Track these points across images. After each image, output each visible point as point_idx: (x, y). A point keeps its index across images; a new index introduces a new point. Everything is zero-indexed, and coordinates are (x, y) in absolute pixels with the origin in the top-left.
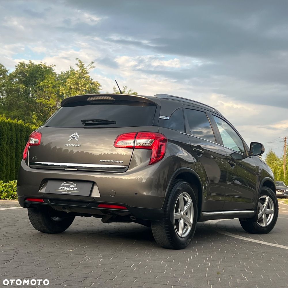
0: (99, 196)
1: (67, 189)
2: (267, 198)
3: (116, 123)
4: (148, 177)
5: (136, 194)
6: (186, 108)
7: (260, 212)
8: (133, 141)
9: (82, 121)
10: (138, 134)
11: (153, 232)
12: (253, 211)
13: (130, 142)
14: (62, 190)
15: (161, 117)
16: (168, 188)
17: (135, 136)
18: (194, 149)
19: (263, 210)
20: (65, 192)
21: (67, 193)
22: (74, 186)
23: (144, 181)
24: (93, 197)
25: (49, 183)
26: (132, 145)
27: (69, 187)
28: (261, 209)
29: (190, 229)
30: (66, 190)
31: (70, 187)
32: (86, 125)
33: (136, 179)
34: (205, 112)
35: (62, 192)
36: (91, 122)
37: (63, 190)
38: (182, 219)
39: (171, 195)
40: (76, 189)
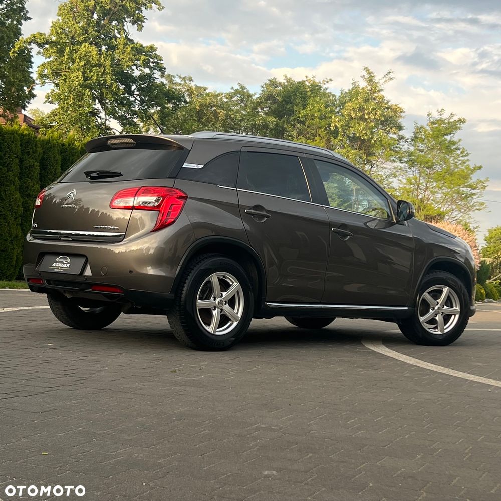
0: (91, 274)
1: (60, 265)
2: (446, 290)
3: (122, 175)
4: (155, 246)
5: (131, 272)
6: (248, 152)
7: (431, 310)
8: (132, 199)
9: (86, 173)
12: (407, 308)
13: (131, 202)
14: (55, 266)
15: (185, 165)
16: (181, 264)
17: (136, 193)
18: (246, 211)
19: (436, 308)
20: (57, 270)
21: (59, 270)
22: (67, 261)
23: (151, 252)
24: (86, 276)
25: (47, 258)
26: (131, 205)
27: (62, 262)
28: (432, 306)
30: (59, 267)
31: (64, 263)
32: (92, 178)
33: (141, 250)
34: (297, 157)
35: (55, 270)
36: (96, 175)
37: (57, 267)
38: (217, 309)
39: (190, 274)
40: (68, 265)
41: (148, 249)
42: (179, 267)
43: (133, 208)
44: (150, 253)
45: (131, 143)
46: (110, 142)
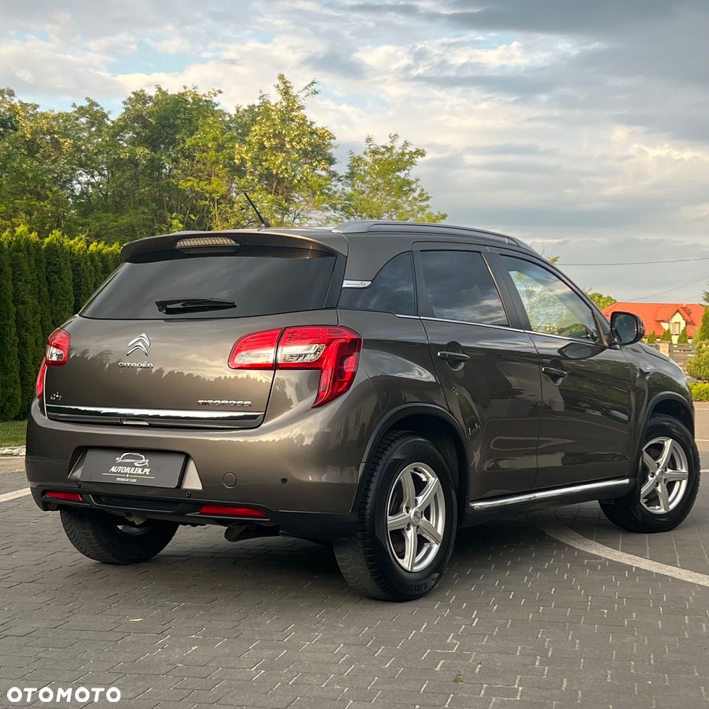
0: (199, 487)
1: (127, 470)
2: (668, 443)
3: (235, 306)
4: (315, 430)
5: (284, 480)
6: (421, 251)
7: (650, 479)
8: (271, 351)
9: (158, 304)
10: (286, 332)
11: (339, 564)
12: (627, 481)
13: (266, 355)
14: (117, 473)
15: (346, 284)
16: (364, 459)
17: (275, 338)
18: (439, 354)
19: (657, 473)
20: (123, 480)
21: (128, 480)
22: (144, 463)
23: (308, 441)
24: (187, 490)
25: (91, 456)
26: (271, 360)
27: (131, 465)
28: (651, 471)
29: (436, 548)
30: (127, 473)
31: (136, 467)
32: (169, 311)
33: (289, 440)
34: (480, 252)
35: (118, 479)
36: (179, 306)
37: (120, 473)
38: (412, 528)
39: (375, 474)
40: (147, 471)
41: (301, 438)
42: (362, 466)
43: (275, 366)
44: (304, 444)
45: (232, 247)
46: (181, 244)
